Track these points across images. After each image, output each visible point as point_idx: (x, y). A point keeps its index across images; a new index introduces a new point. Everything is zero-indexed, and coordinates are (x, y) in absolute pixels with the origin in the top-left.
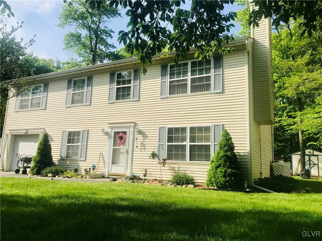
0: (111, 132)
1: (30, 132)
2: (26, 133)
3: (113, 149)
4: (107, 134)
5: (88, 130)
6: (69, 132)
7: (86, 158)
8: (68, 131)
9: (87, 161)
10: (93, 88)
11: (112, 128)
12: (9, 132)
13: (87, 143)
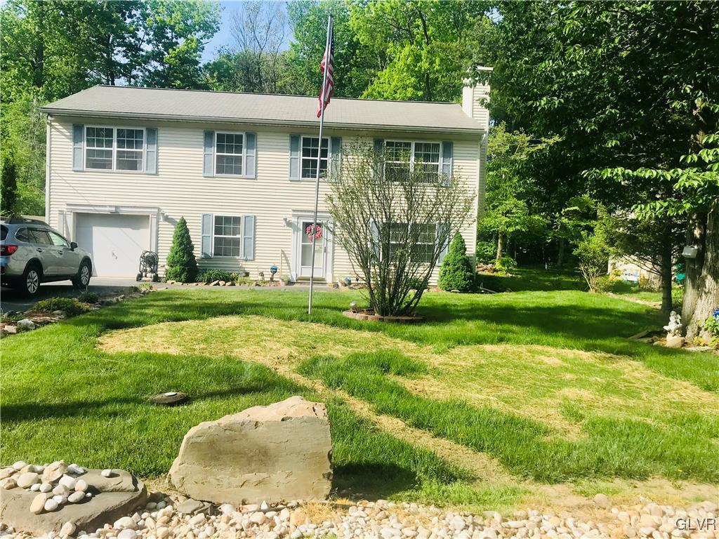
0: (298, 223)
1: (124, 211)
2: (116, 212)
3: (303, 245)
4: (289, 224)
5: (255, 217)
6: (217, 217)
7: (254, 256)
8: (214, 215)
9: (256, 261)
10: (259, 153)
11: (298, 217)
12: (66, 207)
13: (255, 235)
